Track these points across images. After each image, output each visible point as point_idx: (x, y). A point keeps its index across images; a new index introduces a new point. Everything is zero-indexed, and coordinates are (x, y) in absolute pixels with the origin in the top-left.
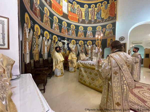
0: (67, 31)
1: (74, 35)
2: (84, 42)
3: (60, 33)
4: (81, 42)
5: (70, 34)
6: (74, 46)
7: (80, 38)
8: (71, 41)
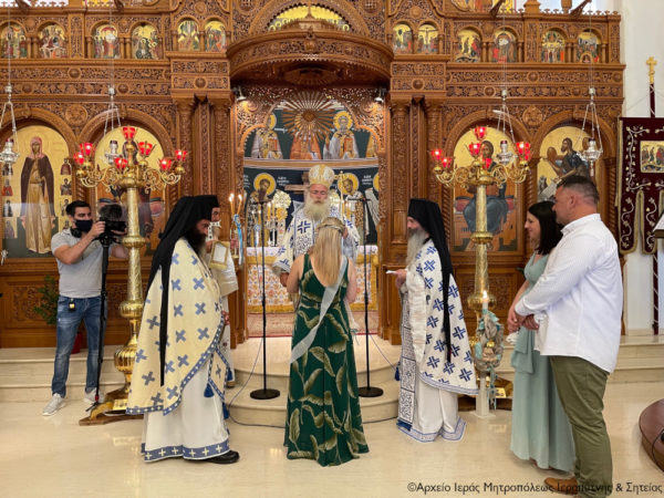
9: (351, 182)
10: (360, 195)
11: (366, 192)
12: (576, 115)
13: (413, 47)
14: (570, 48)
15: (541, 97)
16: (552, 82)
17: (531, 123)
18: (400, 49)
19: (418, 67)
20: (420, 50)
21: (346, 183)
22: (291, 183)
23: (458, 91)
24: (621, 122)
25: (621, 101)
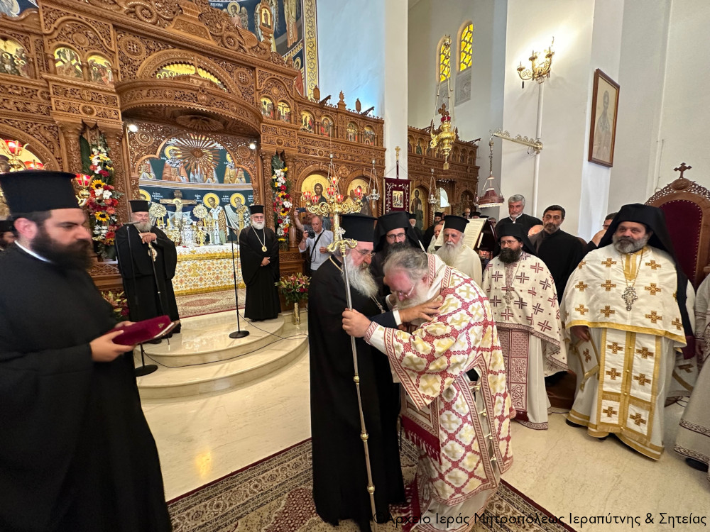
0: (183, 172)
1: (213, 181)
2: (246, 198)
3: (159, 181)
4: (238, 198)
5: (196, 177)
6: (216, 212)
7: (233, 187)
8: (201, 198)
9: (213, 199)
10: (221, 208)
11: (226, 207)
12: (364, 174)
13: (274, 116)
14: (360, 135)
15: (347, 161)
16: (353, 153)
17: (343, 175)
18: (266, 115)
19: (279, 130)
20: (279, 119)
21: (210, 200)
22: (164, 198)
23: (303, 150)
24: (384, 180)
25: (384, 168)
